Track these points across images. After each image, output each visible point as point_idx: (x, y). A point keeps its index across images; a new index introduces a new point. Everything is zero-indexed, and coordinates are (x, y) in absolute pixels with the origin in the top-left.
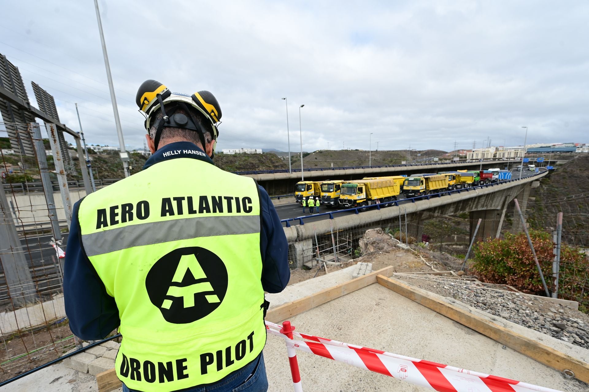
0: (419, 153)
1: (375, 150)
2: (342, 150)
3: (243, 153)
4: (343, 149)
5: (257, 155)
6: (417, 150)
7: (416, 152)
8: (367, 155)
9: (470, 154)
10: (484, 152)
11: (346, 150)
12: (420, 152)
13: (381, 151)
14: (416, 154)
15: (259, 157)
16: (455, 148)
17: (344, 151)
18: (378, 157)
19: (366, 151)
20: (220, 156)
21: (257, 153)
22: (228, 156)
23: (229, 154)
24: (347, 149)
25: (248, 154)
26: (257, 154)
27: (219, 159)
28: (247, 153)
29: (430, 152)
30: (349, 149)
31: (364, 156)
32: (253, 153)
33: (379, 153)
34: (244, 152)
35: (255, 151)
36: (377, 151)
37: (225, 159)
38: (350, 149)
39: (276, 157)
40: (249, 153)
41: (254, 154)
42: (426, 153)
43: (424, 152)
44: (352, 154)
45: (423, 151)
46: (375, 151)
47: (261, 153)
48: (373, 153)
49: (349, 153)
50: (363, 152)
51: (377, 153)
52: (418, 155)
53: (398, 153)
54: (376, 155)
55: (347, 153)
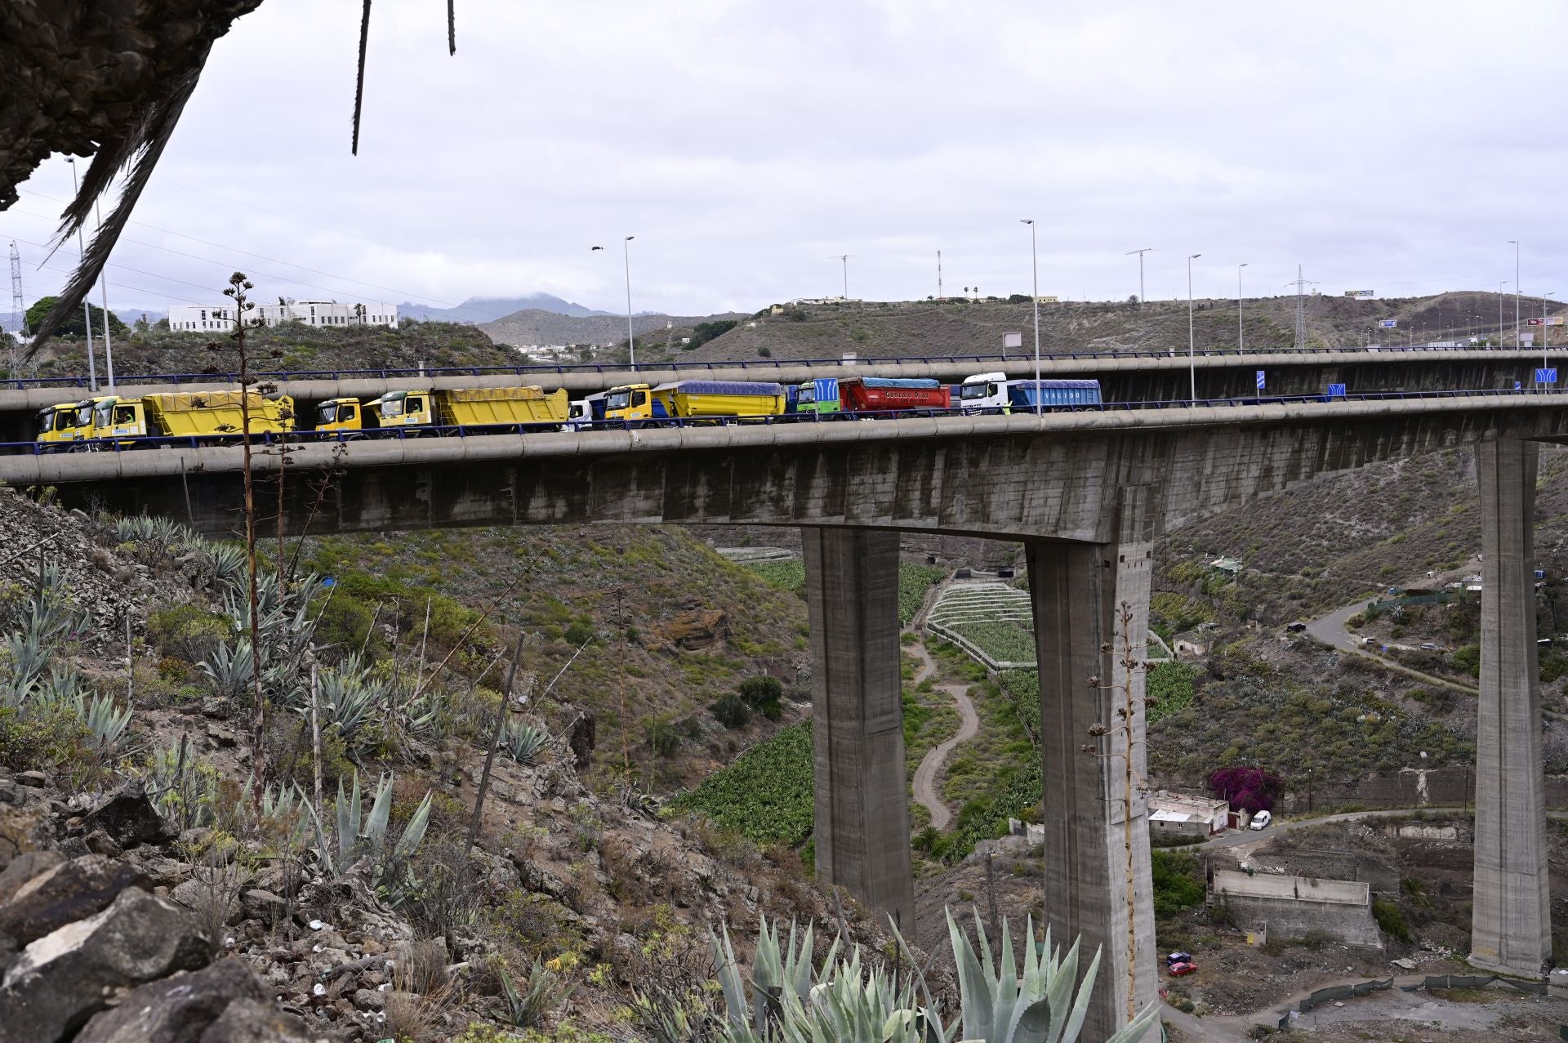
0: (1391, 315)
1: (1125, 299)
2: (933, 303)
3: (283, 324)
4: (936, 297)
5: (364, 337)
6: (1376, 297)
7: (1371, 307)
8: (1073, 326)
11: (953, 301)
12: (1394, 305)
13: (1162, 304)
14: (1368, 320)
15: (377, 345)
17: (941, 309)
18: (1135, 340)
19: (1068, 304)
20: (145, 345)
21: (370, 322)
22: (194, 345)
23: (200, 329)
24: (962, 295)
25: (312, 331)
26: (364, 329)
27: (139, 359)
28: (308, 323)
29: (1457, 307)
30: (971, 296)
31: (1057, 335)
32: (340, 325)
33: (1146, 315)
34: (287, 318)
35: (354, 313)
36: (1133, 303)
37: (175, 360)
38: (982, 295)
39: (478, 346)
40: (318, 324)
41: (349, 331)
42: (1432, 311)
43: (1421, 308)
44: (990, 325)
45: (1413, 301)
46: (1122, 306)
47: (394, 325)
48: (1110, 315)
49: (967, 320)
50: (1051, 314)
51: (1136, 316)
52: (1382, 324)
53: (1263, 314)
54: (1127, 326)
55: (956, 317)
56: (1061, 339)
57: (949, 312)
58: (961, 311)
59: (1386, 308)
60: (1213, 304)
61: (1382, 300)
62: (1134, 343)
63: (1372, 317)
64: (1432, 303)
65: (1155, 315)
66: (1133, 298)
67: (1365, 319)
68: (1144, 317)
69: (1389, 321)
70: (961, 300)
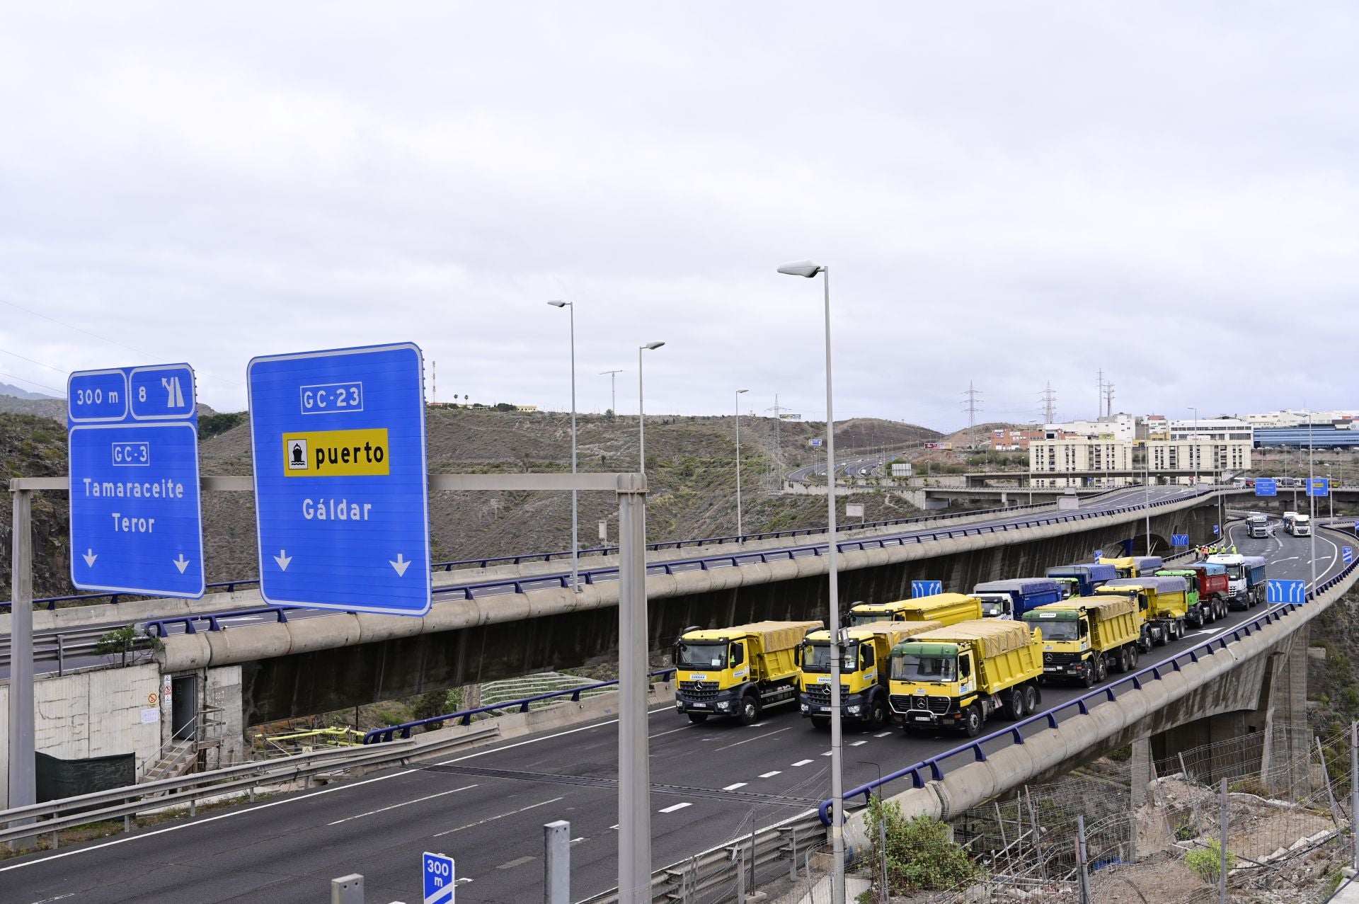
0: (816, 436)
1: (603, 412)
6: (803, 420)
7: (800, 428)
8: (559, 433)
9: (1039, 450)
10: (1094, 442)
11: (445, 406)
13: (635, 418)
14: (800, 438)
16: (972, 418)
17: (437, 413)
19: (552, 414)
24: (453, 401)
29: (863, 431)
30: (460, 402)
31: (545, 441)
33: (620, 427)
36: (610, 415)
38: (470, 402)
42: (845, 433)
44: (484, 429)
46: (600, 419)
48: (590, 426)
49: (462, 424)
50: (539, 422)
51: (612, 427)
52: (811, 443)
53: (717, 430)
54: (607, 436)
55: (451, 421)
56: (550, 445)
57: (445, 416)
58: (455, 416)
59: (811, 429)
60: (676, 419)
61: (807, 422)
62: (617, 450)
63: (802, 437)
64: (845, 426)
65: (629, 427)
66: (609, 412)
67: (797, 438)
68: (619, 429)
69: (816, 440)
70: (454, 406)
